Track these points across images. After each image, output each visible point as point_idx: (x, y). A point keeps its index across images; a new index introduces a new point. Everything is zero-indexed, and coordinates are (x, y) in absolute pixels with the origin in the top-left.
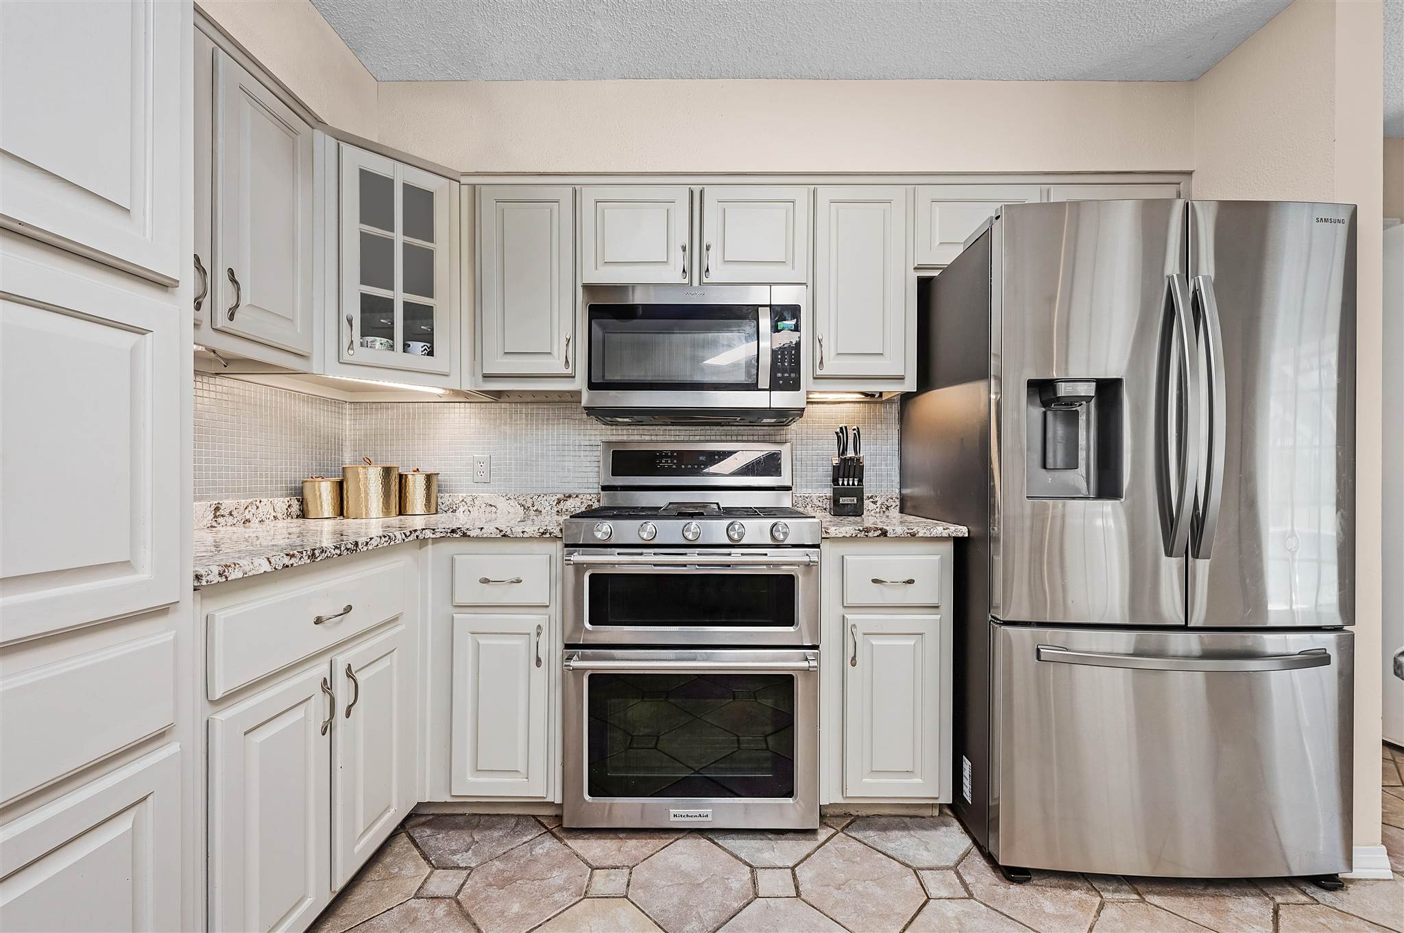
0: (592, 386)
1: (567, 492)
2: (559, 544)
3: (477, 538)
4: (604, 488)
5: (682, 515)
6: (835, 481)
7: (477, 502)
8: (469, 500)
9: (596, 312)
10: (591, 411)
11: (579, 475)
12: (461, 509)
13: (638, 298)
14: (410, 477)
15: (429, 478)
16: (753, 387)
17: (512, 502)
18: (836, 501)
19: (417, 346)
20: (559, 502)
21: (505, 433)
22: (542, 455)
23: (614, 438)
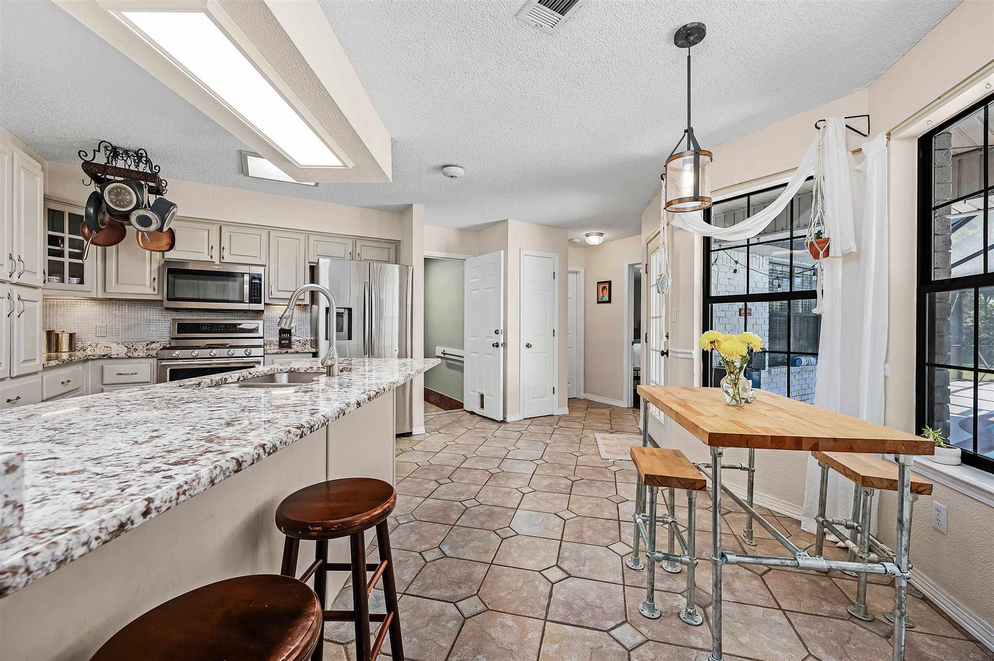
0: (169, 299)
1: (152, 341)
2: (155, 359)
3: (116, 358)
4: (173, 339)
5: (209, 348)
6: (280, 335)
7: (99, 346)
8: (94, 345)
9: (170, 271)
10: (167, 309)
11: (159, 333)
12: (89, 349)
13: (191, 267)
14: (60, 335)
15: (71, 336)
16: (242, 302)
17: (120, 346)
18: (280, 342)
19: (75, 280)
20: (148, 345)
21: (115, 314)
22: (138, 325)
23: (177, 317)
